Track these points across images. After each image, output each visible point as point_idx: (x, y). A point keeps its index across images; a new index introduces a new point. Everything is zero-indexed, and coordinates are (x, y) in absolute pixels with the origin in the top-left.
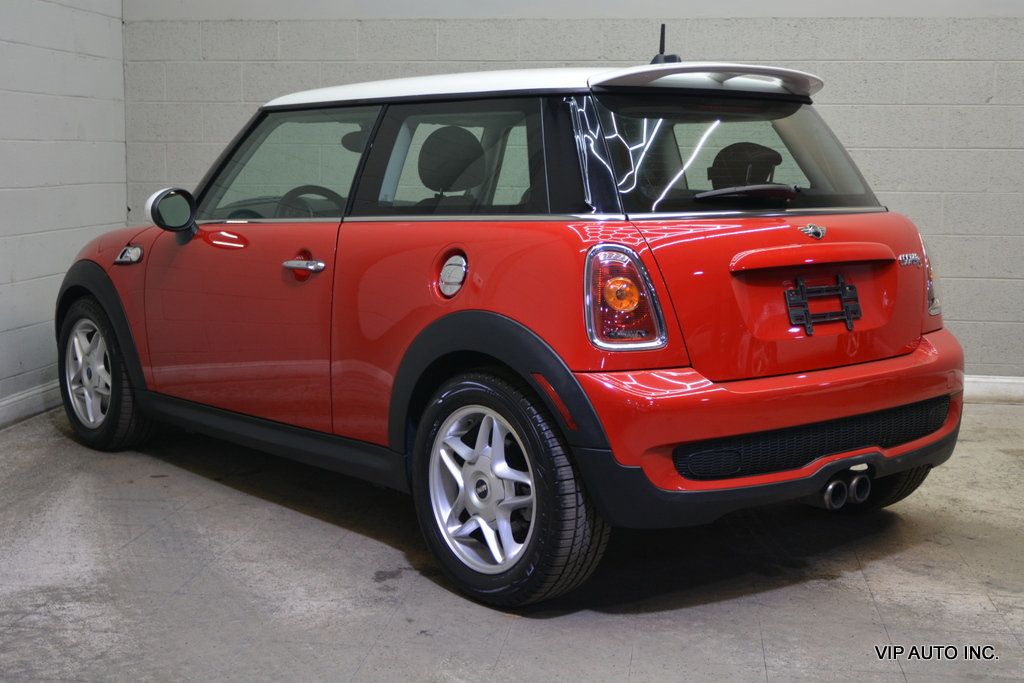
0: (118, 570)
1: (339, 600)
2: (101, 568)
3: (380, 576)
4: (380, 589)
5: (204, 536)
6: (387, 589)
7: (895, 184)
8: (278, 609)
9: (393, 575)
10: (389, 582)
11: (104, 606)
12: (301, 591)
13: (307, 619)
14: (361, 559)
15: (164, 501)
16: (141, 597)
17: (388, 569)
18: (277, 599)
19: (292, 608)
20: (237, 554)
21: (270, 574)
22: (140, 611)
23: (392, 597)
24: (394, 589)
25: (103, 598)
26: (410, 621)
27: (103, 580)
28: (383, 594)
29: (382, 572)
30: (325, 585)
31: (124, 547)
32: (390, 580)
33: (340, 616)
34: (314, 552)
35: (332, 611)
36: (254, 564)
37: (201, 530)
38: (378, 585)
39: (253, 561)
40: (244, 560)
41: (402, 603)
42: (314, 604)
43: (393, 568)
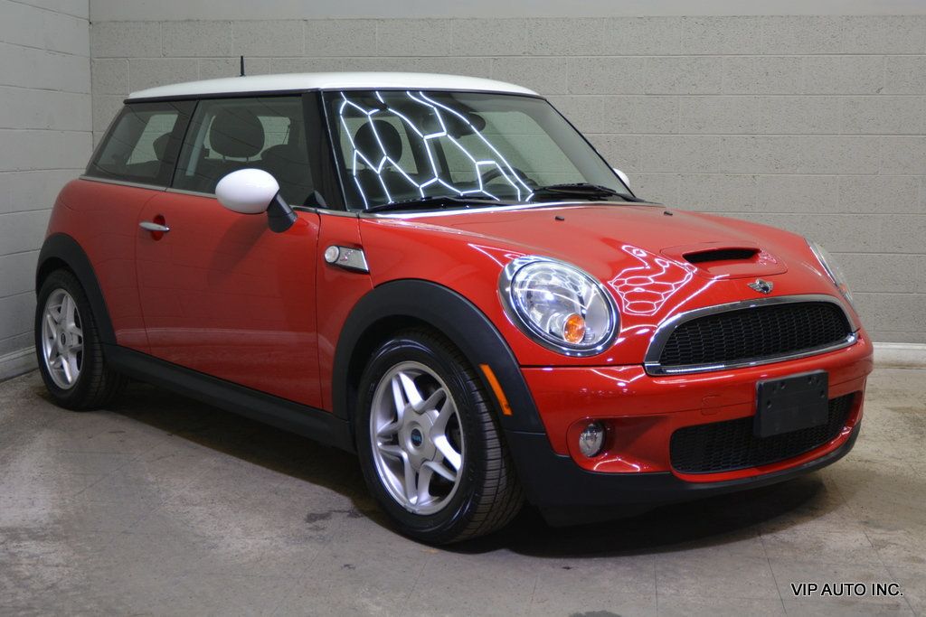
0: (73, 513)
1: (272, 538)
2: (57, 512)
3: (312, 518)
4: (310, 529)
5: (153, 483)
6: (317, 529)
7: (795, 167)
8: (215, 547)
9: (324, 517)
10: (319, 523)
11: (58, 544)
12: (238, 531)
13: (242, 555)
14: (295, 503)
15: (119, 453)
16: (91, 536)
17: (318, 511)
18: (216, 538)
19: (229, 545)
20: (182, 499)
21: (211, 517)
22: (89, 548)
23: (321, 536)
24: (323, 529)
25: (56, 537)
26: (335, 557)
27: (58, 522)
28: (313, 534)
29: (313, 514)
30: (260, 525)
31: (79, 493)
32: (322, 521)
33: (272, 552)
34: (253, 497)
35: (264, 547)
36: (198, 508)
37: (151, 478)
38: (309, 525)
39: (196, 505)
40: (187, 504)
41: (330, 541)
42: (249, 542)
43: (325, 511)
